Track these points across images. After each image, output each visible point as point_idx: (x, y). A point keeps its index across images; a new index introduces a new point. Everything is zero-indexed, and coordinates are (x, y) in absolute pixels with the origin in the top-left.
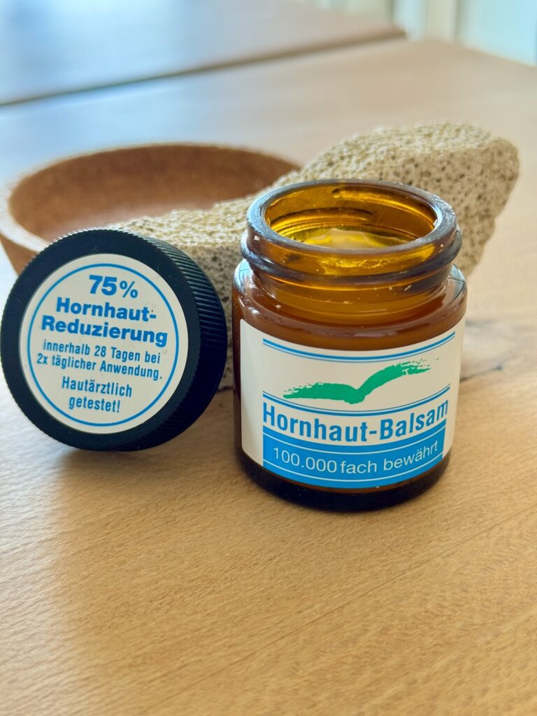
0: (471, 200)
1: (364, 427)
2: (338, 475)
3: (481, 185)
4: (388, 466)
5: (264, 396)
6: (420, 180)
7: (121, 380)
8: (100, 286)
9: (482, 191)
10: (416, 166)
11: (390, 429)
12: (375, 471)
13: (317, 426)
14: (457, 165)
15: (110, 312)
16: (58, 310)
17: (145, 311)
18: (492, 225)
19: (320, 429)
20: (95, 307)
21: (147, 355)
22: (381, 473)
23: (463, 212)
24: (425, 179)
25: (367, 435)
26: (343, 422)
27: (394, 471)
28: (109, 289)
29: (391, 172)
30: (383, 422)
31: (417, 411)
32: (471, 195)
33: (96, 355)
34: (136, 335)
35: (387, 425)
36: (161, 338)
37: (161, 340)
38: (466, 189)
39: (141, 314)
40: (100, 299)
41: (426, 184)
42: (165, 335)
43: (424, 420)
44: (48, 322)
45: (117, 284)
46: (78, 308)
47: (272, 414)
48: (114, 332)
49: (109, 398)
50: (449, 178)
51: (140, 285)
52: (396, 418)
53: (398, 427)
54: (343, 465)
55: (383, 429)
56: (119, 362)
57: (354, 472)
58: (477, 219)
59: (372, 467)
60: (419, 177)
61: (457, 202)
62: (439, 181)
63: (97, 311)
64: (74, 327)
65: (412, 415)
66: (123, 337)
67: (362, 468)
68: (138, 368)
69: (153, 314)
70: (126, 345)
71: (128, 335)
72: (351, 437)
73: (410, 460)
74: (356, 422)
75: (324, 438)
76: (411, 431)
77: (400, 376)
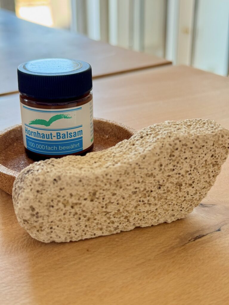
0: (208, 157)
1: (51, 134)
2: (45, 150)
3: (213, 150)
4: (61, 148)
5: (25, 125)
6: (182, 148)
9: (213, 153)
10: (180, 141)
11: (59, 135)
12: (57, 149)
13: (38, 133)
14: (201, 141)
18: (219, 169)
19: (39, 134)
23: (204, 162)
24: (185, 147)
25: (53, 137)
26: (45, 132)
27: (63, 150)
29: (167, 144)
30: (57, 133)
31: (69, 131)
32: (208, 155)
35: (58, 134)
38: (205, 152)
41: (185, 149)
43: (73, 135)
47: (27, 130)
50: (196, 147)
52: (62, 132)
53: (63, 136)
54: (46, 147)
55: (57, 136)
57: (50, 149)
58: (211, 165)
59: (55, 148)
60: (182, 146)
61: (201, 158)
62: (191, 148)
65: (67, 132)
67: (52, 148)
72: (48, 137)
73: (68, 147)
74: (48, 133)
75: (40, 137)
76: (67, 138)
77: (61, 118)
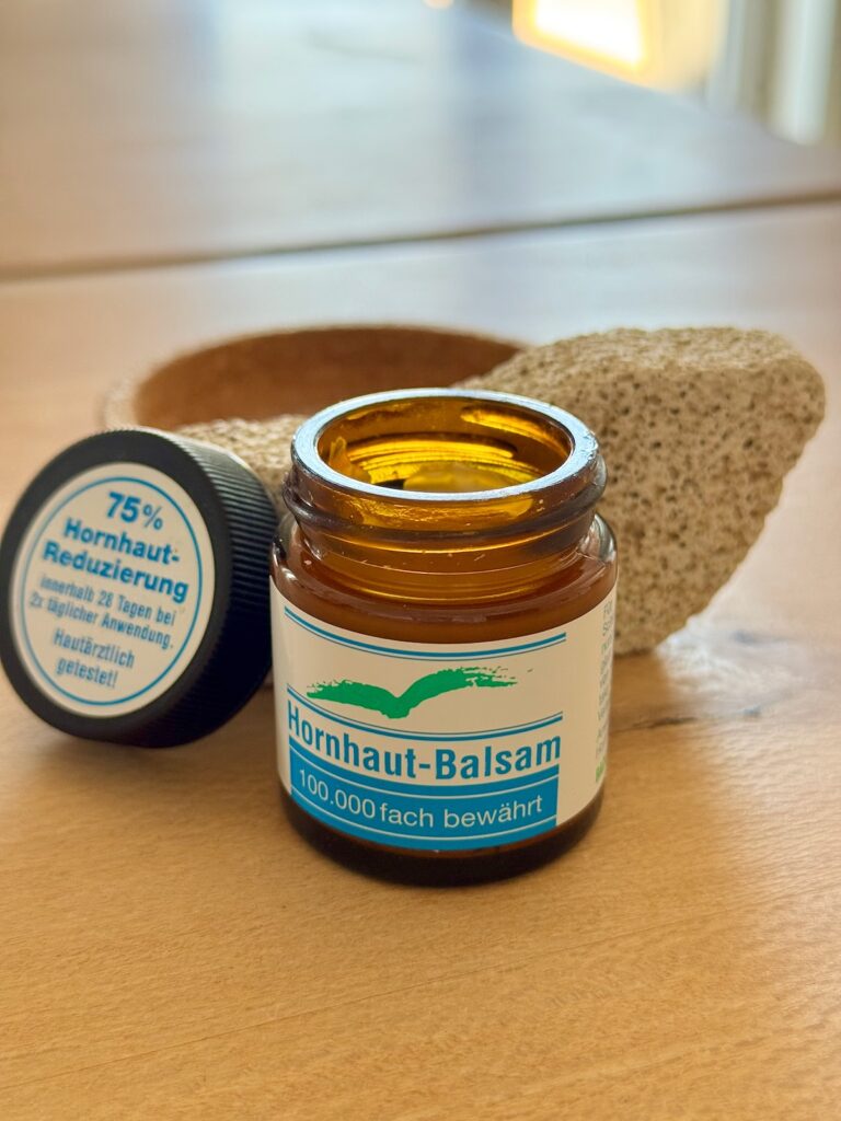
0: (734, 446)
1: (410, 755)
2: (376, 822)
3: (749, 425)
4: (452, 821)
5: (289, 691)
6: (642, 408)
7: (124, 643)
8: (120, 509)
9: (751, 434)
10: (637, 386)
11: (451, 765)
12: (431, 825)
13: (347, 744)
14: (708, 391)
15: (125, 546)
16: (66, 534)
17: (167, 550)
19: (351, 749)
20: (109, 537)
21: (160, 612)
22: (439, 830)
23: (721, 463)
24: (652, 407)
25: (417, 769)
26: (382, 745)
27: (461, 831)
28: (129, 513)
29: (594, 391)
30: (439, 753)
31: (498, 745)
32: (732, 439)
33: (100, 603)
34: (151, 583)
35: (445, 758)
36: (181, 590)
37: (179, 592)
38: (724, 429)
39: (162, 554)
40: (115, 527)
41: (654, 414)
42: (185, 587)
43: (513, 760)
44: (51, 550)
45: (140, 507)
46: (90, 536)
47: (296, 719)
48: (125, 575)
49: (106, 667)
50: (693, 409)
51: (167, 514)
52: (461, 750)
53: (465, 765)
54: (383, 809)
55: (440, 764)
56: (123, 618)
57: (399, 821)
58: (745, 477)
59: (426, 820)
60: (642, 402)
61: (707, 447)
62: (676, 412)
63: (111, 542)
64: (80, 562)
65: (488, 750)
66: (136, 583)
67: (411, 819)
68: (146, 629)
69: (177, 555)
70: (136, 594)
71: (142, 581)
72: (393, 768)
73: (488, 817)
74: (399, 747)
75: (356, 763)
76: (488, 773)
77: (464, 686)
